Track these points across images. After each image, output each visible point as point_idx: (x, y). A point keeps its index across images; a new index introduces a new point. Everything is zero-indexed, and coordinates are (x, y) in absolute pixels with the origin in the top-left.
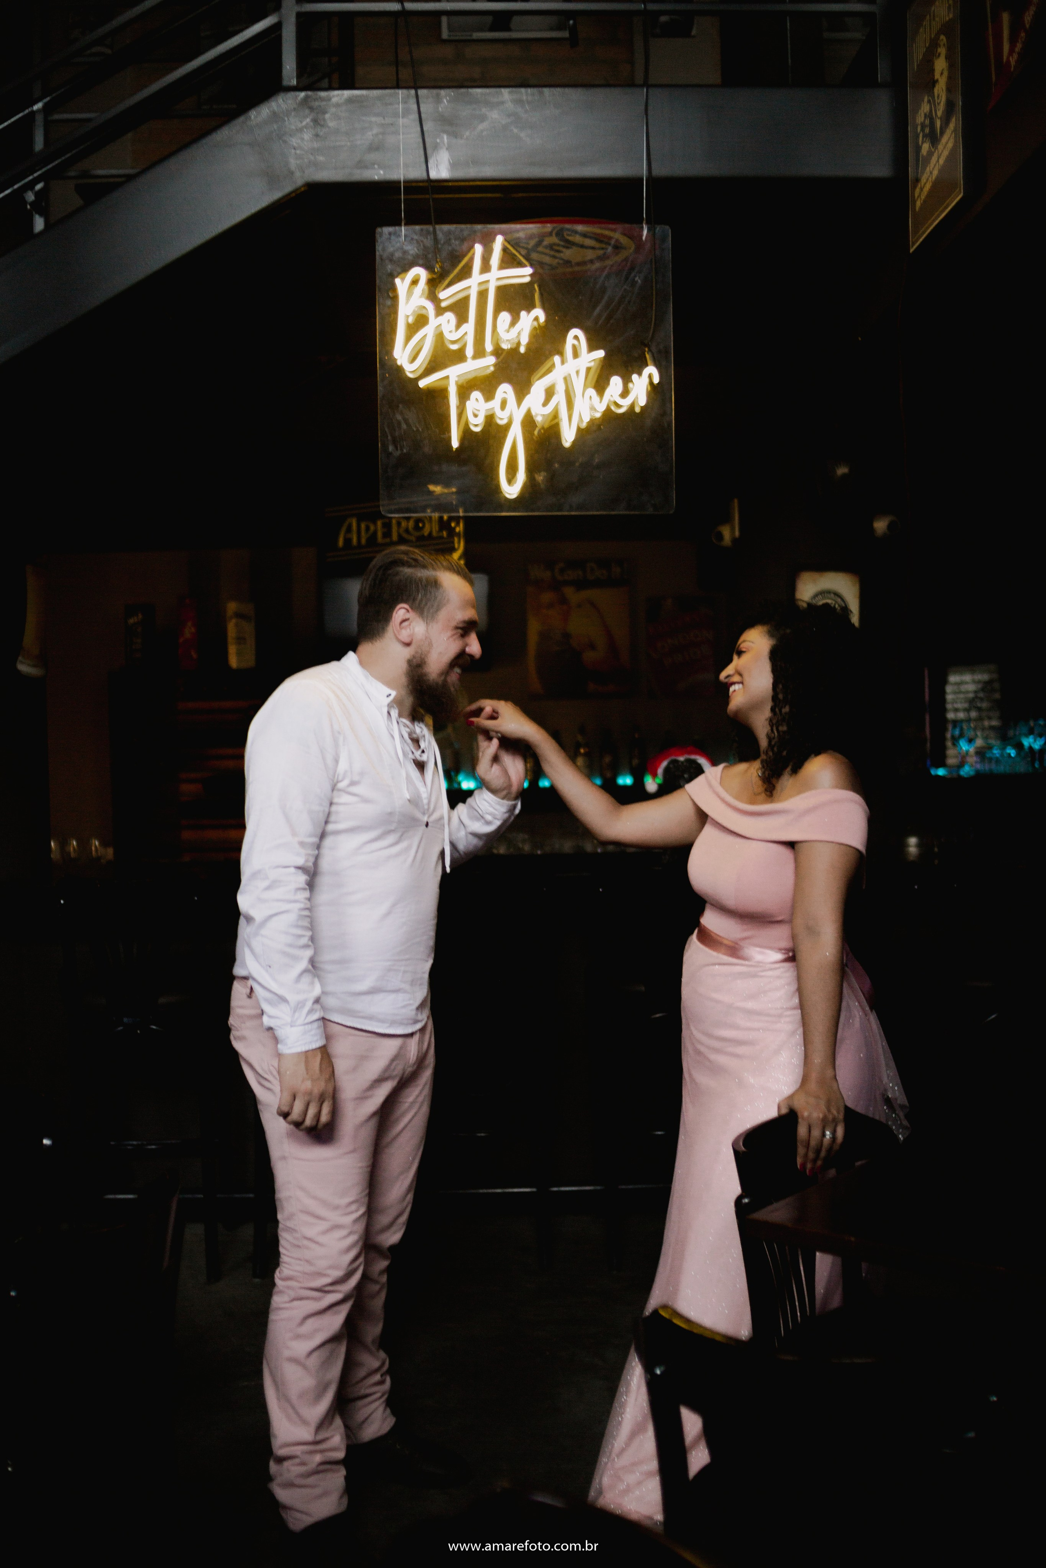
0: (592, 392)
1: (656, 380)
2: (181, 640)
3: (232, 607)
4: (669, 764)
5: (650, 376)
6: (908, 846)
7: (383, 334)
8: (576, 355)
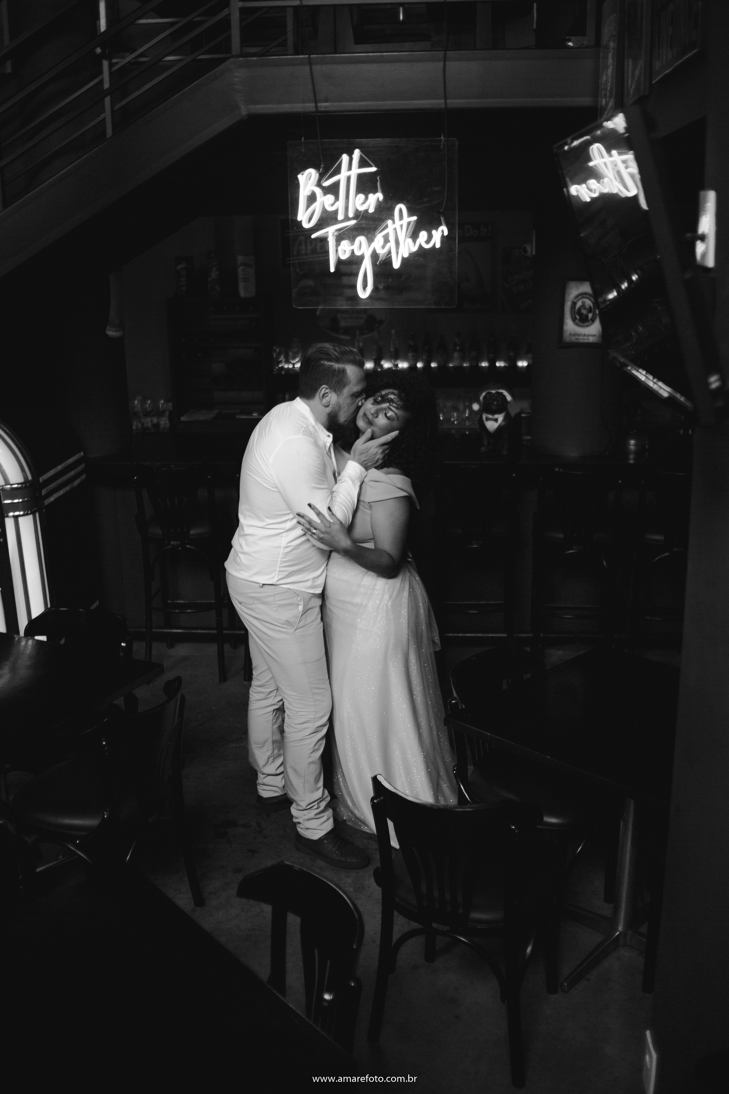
0: (410, 241)
1: (446, 233)
2: (210, 279)
3: (240, 259)
4: (486, 394)
5: (443, 232)
6: (629, 445)
7: (292, 204)
8: (401, 217)
